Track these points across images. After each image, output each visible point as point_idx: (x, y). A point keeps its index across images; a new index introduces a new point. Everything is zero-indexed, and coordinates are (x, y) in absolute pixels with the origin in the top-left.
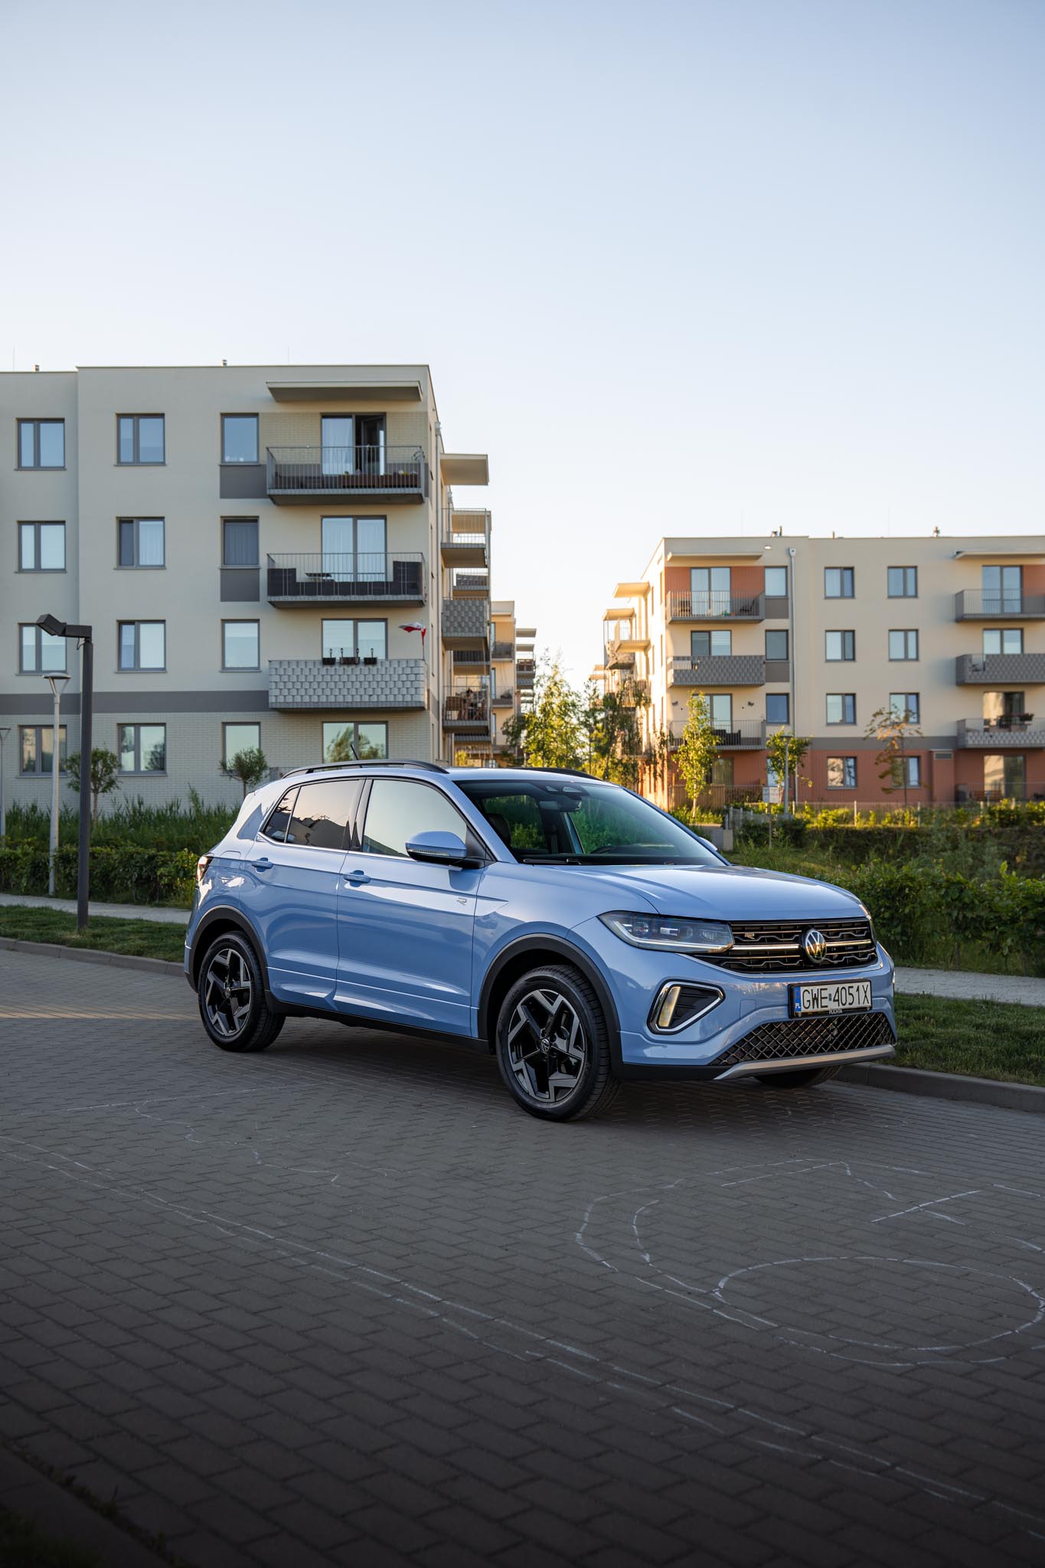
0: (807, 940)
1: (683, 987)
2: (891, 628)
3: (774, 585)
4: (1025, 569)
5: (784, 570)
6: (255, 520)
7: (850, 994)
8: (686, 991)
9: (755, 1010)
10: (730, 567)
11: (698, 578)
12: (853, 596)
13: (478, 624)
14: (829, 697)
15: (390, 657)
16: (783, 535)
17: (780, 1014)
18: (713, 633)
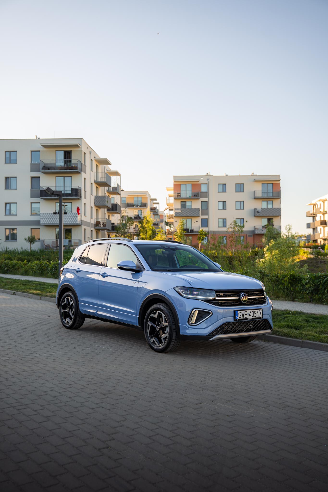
0: (241, 296)
1: (199, 311)
2: (236, 201)
3: (204, 189)
4: (274, 185)
5: (206, 185)
6: (39, 177)
7: (255, 313)
8: (200, 312)
9: (223, 318)
10: (192, 184)
11: (183, 187)
12: (226, 192)
13: (104, 202)
14: (219, 220)
15: (72, 212)
16: (210, 174)
17: (231, 319)
18: (187, 202)
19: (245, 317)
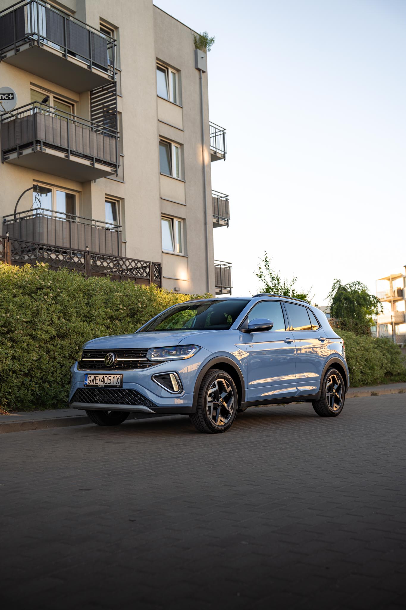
0: (106, 357)
7: (109, 379)
19: (95, 383)
